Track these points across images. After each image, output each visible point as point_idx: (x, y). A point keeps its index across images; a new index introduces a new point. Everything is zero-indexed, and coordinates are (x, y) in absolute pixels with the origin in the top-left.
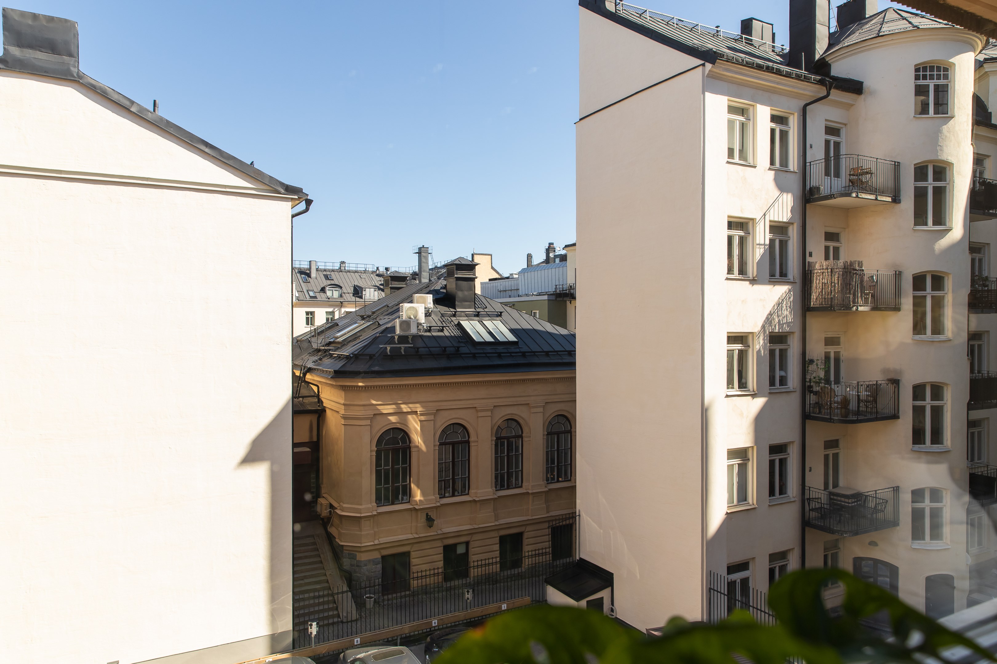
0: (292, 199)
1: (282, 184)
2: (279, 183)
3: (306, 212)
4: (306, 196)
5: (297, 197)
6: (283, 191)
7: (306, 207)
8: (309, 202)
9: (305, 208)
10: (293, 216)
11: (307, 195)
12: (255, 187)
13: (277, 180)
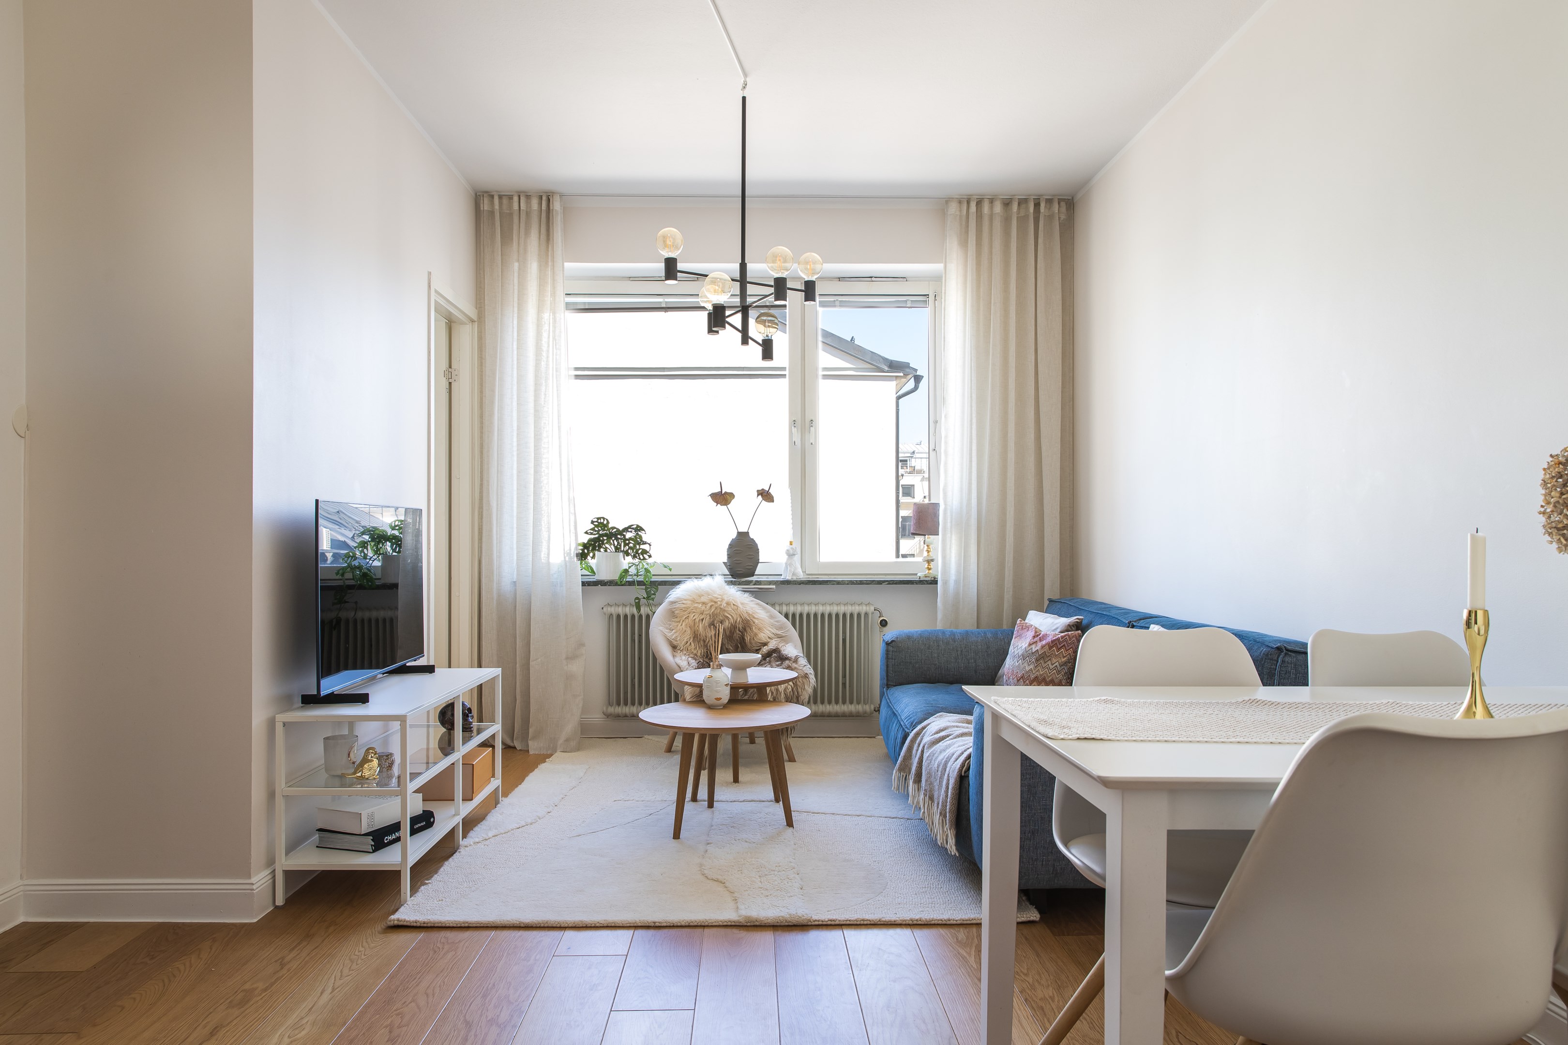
0: (897, 377)
1: (885, 360)
2: (882, 359)
3: (914, 391)
4: (914, 372)
5: (902, 374)
6: (886, 368)
7: (915, 385)
8: (918, 379)
9: (913, 386)
10: (899, 398)
11: (916, 370)
12: (855, 367)
13: (880, 356)
